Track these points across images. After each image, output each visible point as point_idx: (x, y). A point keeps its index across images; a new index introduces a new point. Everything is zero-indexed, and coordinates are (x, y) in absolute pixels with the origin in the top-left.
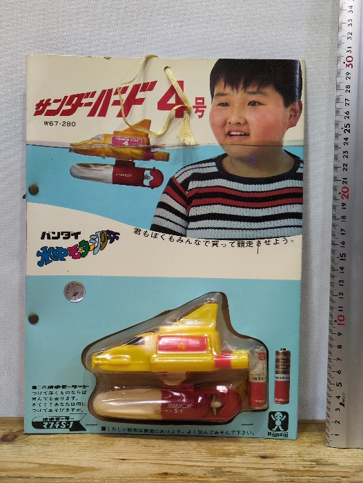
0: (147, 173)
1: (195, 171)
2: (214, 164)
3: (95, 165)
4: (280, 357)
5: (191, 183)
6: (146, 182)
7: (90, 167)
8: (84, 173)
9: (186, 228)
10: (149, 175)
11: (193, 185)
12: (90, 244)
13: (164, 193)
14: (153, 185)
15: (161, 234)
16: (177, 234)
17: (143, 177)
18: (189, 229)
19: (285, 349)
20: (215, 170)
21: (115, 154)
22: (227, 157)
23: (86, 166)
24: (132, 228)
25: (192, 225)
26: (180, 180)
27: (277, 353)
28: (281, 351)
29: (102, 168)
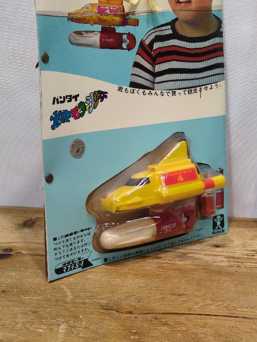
0: (125, 37)
1: (157, 34)
2: (169, 27)
3: (87, 32)
5: (155, 44)
6: (124, 45)
7: (82, 34)
8: (78, 40)
9: (154, 83)
10: (126, 39)
11: (156, 45)
12: (86, 104)
13: (137, 54)
14: (130, 48)
15: (137, 89)
16: (148, 88)
17: (122, 41)
18: (156, 83)
20: (170, 32)
21: (100, 21)
22: (178, 21)
23: (79, 33)
24: (116, 87)
25: (158, 79)
26: (147, 42)
28: (218, 170)
29: (91, 34)
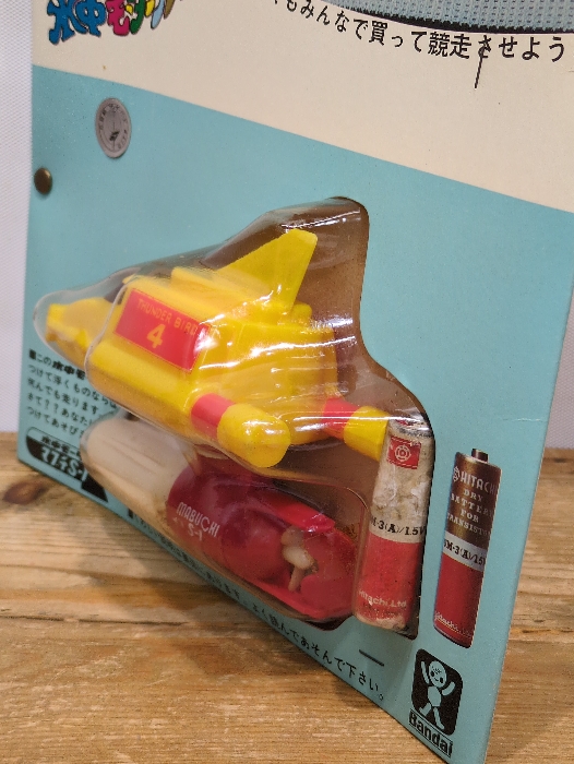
4: (467, 478)
19: (484, 456)
27: (460, 461)
28: (471, 460)
